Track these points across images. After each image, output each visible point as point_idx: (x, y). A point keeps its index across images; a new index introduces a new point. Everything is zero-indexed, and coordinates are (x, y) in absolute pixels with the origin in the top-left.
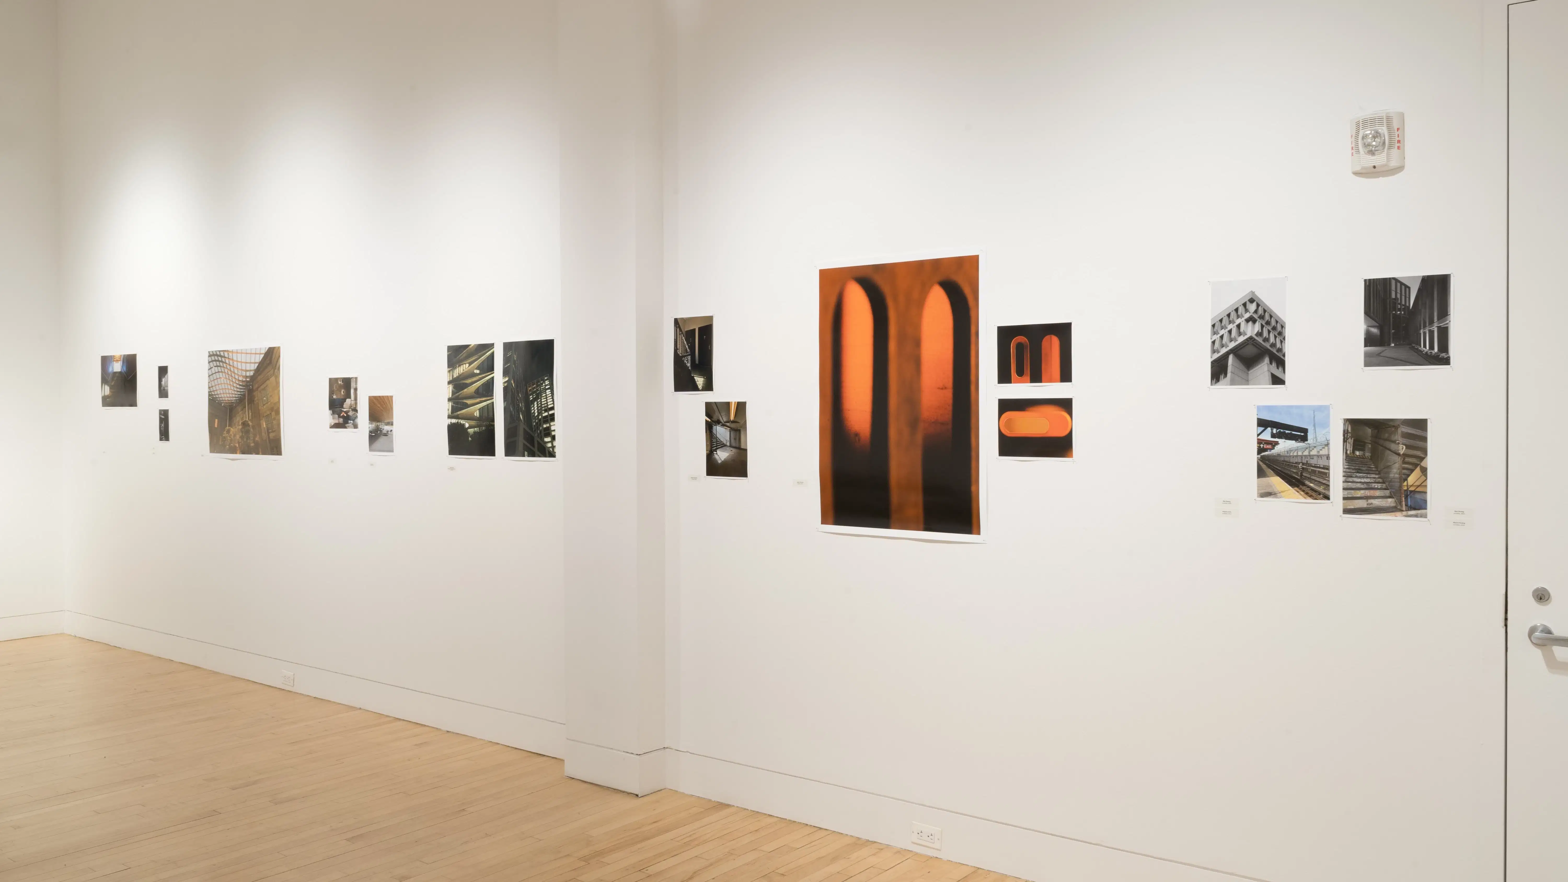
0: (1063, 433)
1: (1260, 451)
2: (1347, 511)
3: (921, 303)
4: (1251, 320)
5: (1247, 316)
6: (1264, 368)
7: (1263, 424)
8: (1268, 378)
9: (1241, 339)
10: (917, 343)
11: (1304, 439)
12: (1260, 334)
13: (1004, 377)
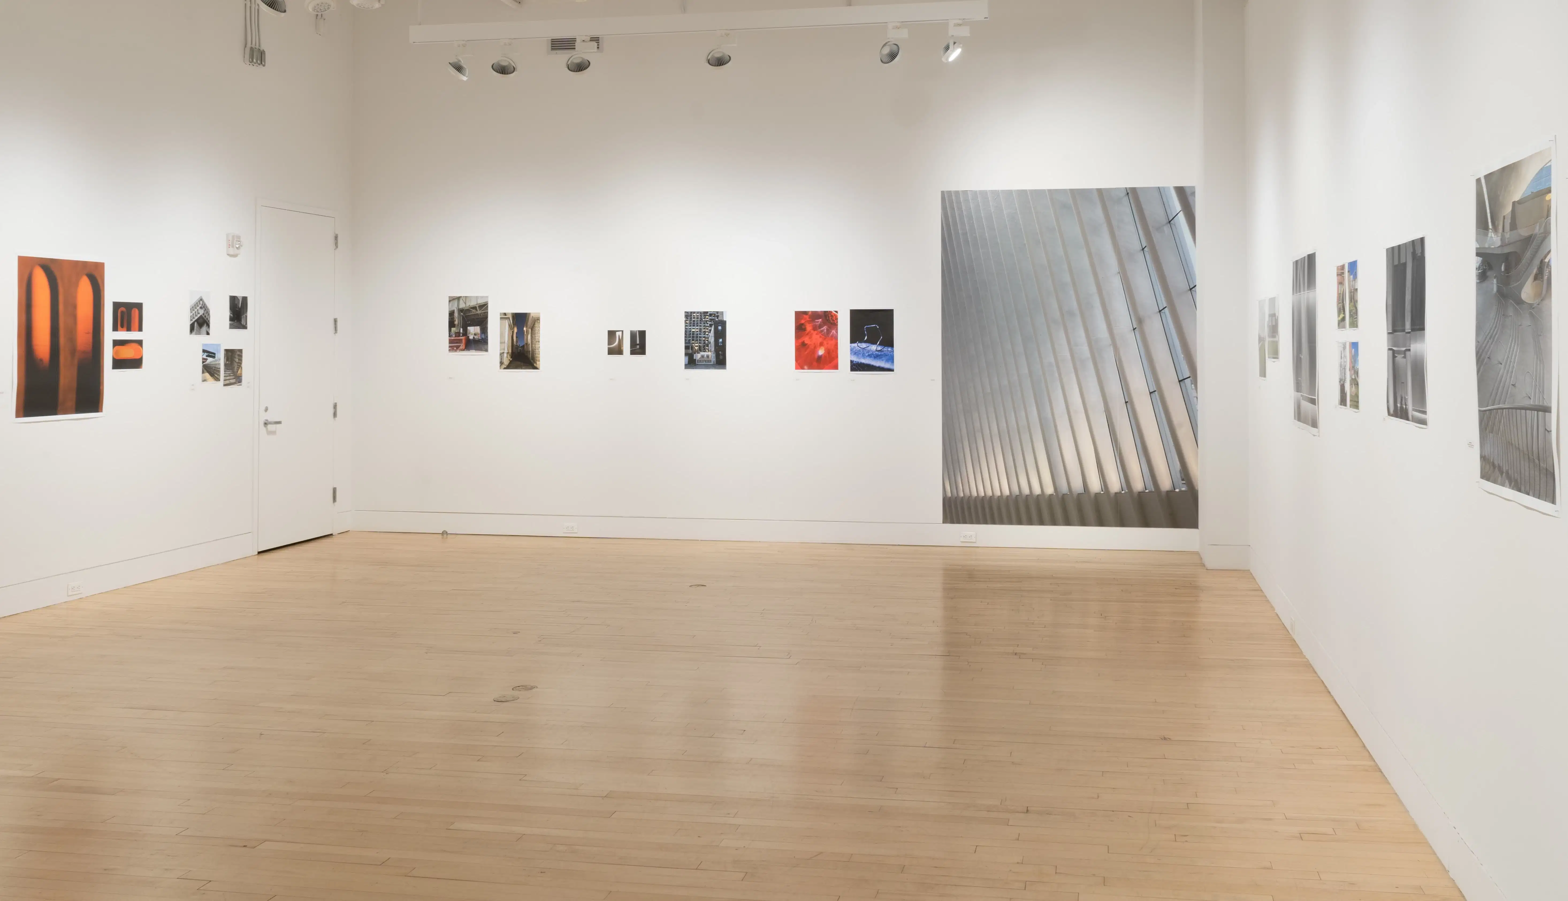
0: (138, 357)
1: (203, 362)
2: (225, 385)
3: (77, 284)
4: (201, 308)
5: (200, 306)
6: (204, 328)
7: (204, 351)
8: (205, 332)
9: (199, 316)
10: (75, 307)
11: (214, 357)
12: (203, 314)
13: (115, 329)
